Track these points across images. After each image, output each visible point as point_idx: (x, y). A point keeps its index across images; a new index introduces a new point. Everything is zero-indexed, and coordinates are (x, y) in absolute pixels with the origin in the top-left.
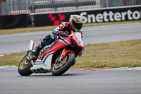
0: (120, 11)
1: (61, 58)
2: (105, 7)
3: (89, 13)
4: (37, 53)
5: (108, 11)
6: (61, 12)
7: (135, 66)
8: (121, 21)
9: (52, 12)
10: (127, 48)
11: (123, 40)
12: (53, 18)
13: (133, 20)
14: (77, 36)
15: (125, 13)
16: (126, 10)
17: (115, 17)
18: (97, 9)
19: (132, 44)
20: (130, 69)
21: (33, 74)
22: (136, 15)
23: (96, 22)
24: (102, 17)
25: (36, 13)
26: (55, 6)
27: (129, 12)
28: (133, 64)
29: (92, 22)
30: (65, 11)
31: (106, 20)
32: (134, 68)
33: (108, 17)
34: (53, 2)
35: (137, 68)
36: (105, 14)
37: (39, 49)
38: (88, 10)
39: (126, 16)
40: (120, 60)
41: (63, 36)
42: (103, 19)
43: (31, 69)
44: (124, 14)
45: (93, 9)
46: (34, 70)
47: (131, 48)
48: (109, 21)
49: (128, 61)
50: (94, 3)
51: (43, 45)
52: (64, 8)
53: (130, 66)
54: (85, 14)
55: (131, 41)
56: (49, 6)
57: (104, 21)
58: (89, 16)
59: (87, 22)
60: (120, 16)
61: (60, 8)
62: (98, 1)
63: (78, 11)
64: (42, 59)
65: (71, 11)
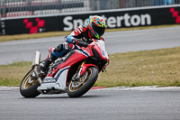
0: (116, 15)
1: (79, 74)
2: (96, 9)
3: (75, 17)
4: (45, 68)
6: (39, 16)
7: (134, 86)
8: (116, 27)
9: (28, 17)
10: (124, 63)
11: (119, 52)
12: (29, 24)
13: (132, 26)
14: (100, 45)
15: (121, 18)
16: (122, 14)
17: (109, 22)
18: (86, 12)
19: (130, 58)
20: (128, 89)
21: (41, 95)
22: (136, 20)
25: (8, 18)
26: (32, 9)
27: (127, 17)
28: (131, 83)
30: (44, 15)
32: (132, 88)
34: (30, 4)
35: (136, 88)
37: (48, 63)
38: (74, 14)
39: (123, 22)
40: (115, 77)
41: (81, 45)
43: (39, 88)
44: (119, 19)
45: (80, 13)
46: (43, 91)
47: (128, 62)
49: (125, 78)
50: (81, 5)
51: (54, 58)
52: (44, 11)
53: (127, 85)
54: (70, 18)
55: (129, 53)
56: (23, 9)
58: (76, 22)
60: (114, 22)
61: (39, 12)
62: (87, 3)
63: (61, 14)
64: (53, 76)
65: (52, 15)
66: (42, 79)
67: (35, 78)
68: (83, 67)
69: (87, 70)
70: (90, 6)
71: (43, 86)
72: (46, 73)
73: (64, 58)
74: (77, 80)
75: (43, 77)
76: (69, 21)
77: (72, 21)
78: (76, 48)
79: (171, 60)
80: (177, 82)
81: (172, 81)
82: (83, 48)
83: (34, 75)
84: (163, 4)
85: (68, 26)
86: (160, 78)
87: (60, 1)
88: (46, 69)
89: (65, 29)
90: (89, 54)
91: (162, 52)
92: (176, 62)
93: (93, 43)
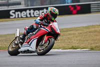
1: (44, 42)
2: (28, 6)
5: (30, 9)
16: (42, 9)
18: (22, 8)
23: (22, 17)
24: (25, 14)
27: (45, 10)
29: (18, 17)
31: (29, 16)
33: (30, 14)
36: (28, 12)
37: (24, 36)
38: (16, 8)
42: (26, 15)
45: (19, 8)
46: (21, 51)
48: (31, 17)
51: (28, 33)
54: (14, 11)
57: (27, 17)
59: (15, 18)
62: (23, 3)
63: (8, 9)
64: (28, 43)
65: (4, 9)
66: (22, 45)
67: (17, 44)
68: (46, 38)
69: (48, 39)
70: (25, 4)
71: (22, 49)
72: (24, 42)
73: (34, 33)
74: (42, 45)
75: (22, 43)
76: (13, 13)
77: (14, 13)
78: (41, 27)
79: (70, 34)
80: (73, 47)
81: (70, 46)
82: (45, 27)
83: (16, 42)
84: (65, 3)
85: (12, 16)
86: (63, 45)
87: (8, 2)
88: (23, 39)
89: (11, 17)
90: (49, 30)
91: (65, 30)
92: (72, 36)
93: (51, 24)
